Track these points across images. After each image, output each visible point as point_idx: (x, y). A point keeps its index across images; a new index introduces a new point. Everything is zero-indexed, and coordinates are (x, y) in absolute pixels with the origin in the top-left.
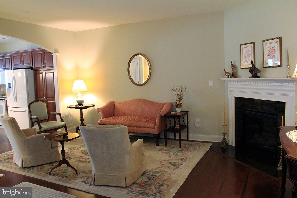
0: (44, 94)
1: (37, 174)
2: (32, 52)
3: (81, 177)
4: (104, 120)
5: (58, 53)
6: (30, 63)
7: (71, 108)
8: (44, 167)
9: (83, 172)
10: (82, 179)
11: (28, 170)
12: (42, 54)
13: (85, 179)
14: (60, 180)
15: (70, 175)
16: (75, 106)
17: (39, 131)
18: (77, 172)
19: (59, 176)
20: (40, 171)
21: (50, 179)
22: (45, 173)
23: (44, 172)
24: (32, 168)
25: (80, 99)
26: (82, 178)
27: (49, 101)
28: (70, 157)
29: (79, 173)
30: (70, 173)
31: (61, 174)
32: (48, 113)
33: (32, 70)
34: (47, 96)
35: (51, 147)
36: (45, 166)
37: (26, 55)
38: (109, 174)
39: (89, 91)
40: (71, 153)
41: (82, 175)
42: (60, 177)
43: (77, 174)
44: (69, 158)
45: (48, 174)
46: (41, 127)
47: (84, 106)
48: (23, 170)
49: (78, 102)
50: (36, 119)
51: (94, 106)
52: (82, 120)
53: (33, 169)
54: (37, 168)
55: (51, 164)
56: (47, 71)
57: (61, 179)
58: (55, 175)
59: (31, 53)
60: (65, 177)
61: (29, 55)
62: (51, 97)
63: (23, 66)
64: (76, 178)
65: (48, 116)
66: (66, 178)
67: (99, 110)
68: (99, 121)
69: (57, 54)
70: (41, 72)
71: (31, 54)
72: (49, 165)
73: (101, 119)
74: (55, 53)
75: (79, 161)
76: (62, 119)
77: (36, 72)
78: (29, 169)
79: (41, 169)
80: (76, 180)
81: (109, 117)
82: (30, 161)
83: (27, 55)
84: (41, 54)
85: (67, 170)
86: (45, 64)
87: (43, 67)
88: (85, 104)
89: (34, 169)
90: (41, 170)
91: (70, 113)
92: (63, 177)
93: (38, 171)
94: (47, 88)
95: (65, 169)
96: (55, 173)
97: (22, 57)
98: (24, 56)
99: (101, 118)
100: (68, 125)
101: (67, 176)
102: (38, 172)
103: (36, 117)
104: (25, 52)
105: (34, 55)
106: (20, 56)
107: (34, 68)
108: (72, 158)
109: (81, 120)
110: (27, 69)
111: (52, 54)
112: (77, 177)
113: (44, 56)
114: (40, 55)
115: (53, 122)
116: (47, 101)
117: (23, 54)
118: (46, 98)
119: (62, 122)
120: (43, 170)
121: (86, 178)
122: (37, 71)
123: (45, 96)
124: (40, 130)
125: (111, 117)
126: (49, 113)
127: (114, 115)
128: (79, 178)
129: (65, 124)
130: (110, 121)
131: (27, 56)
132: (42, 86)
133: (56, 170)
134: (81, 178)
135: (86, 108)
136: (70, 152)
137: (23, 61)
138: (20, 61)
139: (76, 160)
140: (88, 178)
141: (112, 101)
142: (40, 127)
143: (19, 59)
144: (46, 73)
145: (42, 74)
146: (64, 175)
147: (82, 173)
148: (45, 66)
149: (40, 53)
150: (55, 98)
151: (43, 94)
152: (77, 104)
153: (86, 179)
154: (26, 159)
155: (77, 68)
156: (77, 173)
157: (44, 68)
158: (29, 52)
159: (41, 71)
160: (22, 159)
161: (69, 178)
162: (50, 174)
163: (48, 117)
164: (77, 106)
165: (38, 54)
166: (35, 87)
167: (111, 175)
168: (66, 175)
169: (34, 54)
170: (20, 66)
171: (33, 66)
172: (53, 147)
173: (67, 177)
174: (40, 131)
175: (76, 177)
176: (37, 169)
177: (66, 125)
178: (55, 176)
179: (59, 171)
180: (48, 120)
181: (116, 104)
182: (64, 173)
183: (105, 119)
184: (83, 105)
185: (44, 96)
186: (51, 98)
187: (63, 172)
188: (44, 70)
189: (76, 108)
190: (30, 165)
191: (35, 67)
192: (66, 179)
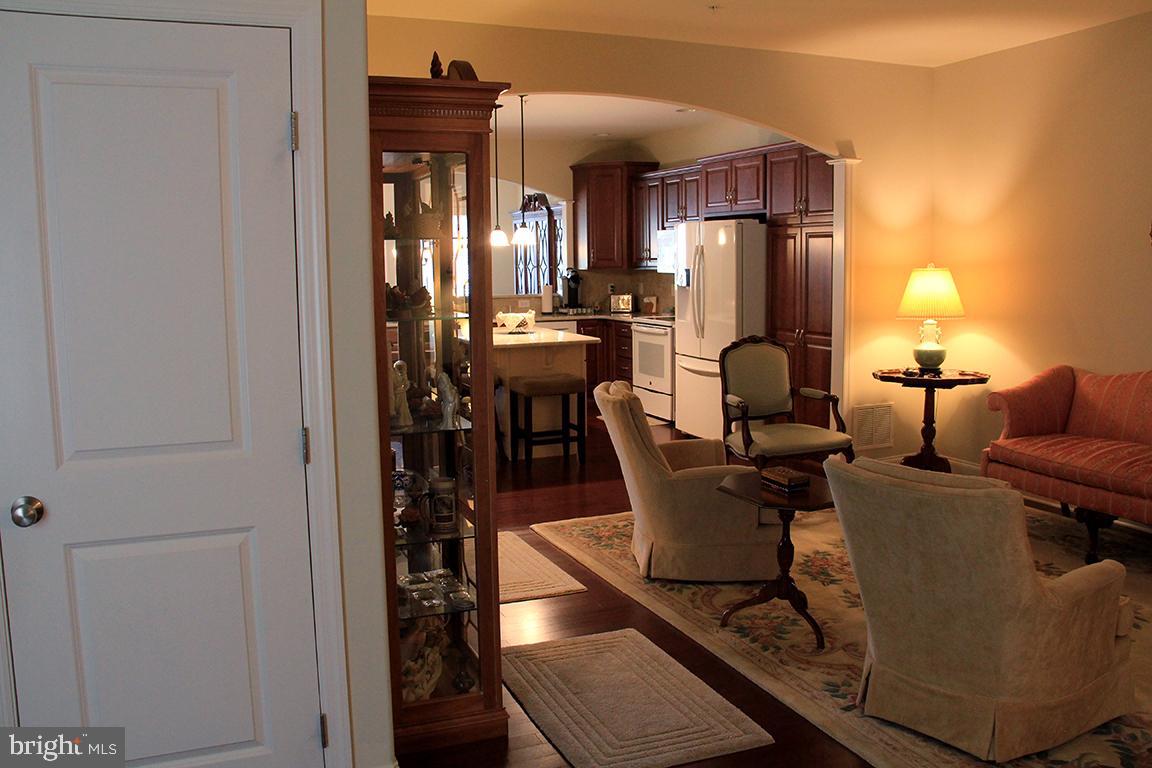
0: (798, 317)
1: (683, 614)
2: (765, 156)
3: (830, 666)
4: (1010, 448)
5: (855, 158)
6: (758, 198)
7: (884, 378)
8: (721, 590)
9: (847, 646)
10: (828, 674)
11: (664, 590)
12: (799, 163)
13: (837, 679)
14: (748, 655)
15: (792, 646)
16: (904, 373)
17: (744, 454)
18: (826, 639)
19: (754, 640)
20: (698, 602)
21: (717, 642)
22: (711, 614)
23: (711, 611)
24: (677, 586)
25: (929, 346)
26: (831, 671)
27: (811, 344)
28: (829, 575)
29: (832, 649)
30: (798, 639)
31: (765, 632)
32: (792, 390)
33: (760, 222)
34: (806, 325)
35: (756, 525)
36: (724, 588)
37: (745, 168)
38: (923, 685)
39: (969, 316)
40: (841, 558)
41: (841, 657)
42: (752, 645)
43: (823, 647)
44: (823, 577)
45: (719, 622)
46: (752, 441)
47: (943, 377)
48: (648, 586)
49: (921, 357)
50: (738, 407)
51: (983, 380)
52: (929, 430)
53: (680, 591)
54: (694, 588)
55: (748, 588)
56: (810, 230)
57: (754, 653)
58: (741, 630)
59: (761, 158)
60: (772, 649)
61: (753, 166)
62: (820, 330)
63: (735, 207)
64: (808, 663)
65: (790, 403)
66: (773, 653)
67: (997, 401)
68: (988, 449)
69: (849, 161)
70: (791, 231)
71: (758, 162)
72: (739, 587)
73: (1001, 441)
74: (842, 156)
75: (853, 599)
76: (842, 421)
77: (776, 231)
78: (669, 586)
79: (706, 598)
80: (804, 670)
81: (1040, 434)
82: (674, 559)
83: (749, 167)
84: (795, 161)
85: (794, 622)
86: (807, 201)
87: (801, 212)
88: (948, 370)
89: (685, 590)
90: (703, 602)
91: (886, 401)
92: (765, 649)
93: (692, 602)
94: (807, 294)
95: (787, 618)
96: (745, 623)
97: (734, 175)
98: (739, 172)
99: (1002, 437)
100: (860, 448)
101: (781, 646)
102: (690, 606)
103: (738, 399)
104: (744, 158)
105: (771, 167)
106: (726, 171)
107: (768, 215)
108: (833, 582)
109: (923, 431)
110: (742, 220)
111: (829, 162)
112: (818, 659)
113: (804, 171)
114: (792, 164)
115: (806, 429)
116: (805, 343)
117: (735, 164)
118: (804, 334)
119: (838, 430)
120: (711, 603)
121: (848, 675)
122: (780, 226)
123: (798, 323)
124: (747, 453)
125: (1044, 438)
126: (794, 392)
127: (1063, 431)
128: (820, 667)
129: (849, 441)
130: (1037, 453)
131: (748, 171)
132: (791, 285)
133: (755, 613)
134: (827, 670)
135: (949, 384)
136: (840, 555)
137: (736, 190)
138: (727, 190)
139: (846, 592)
140: (853, 675)
141: (1066, 367)
142: (748, 441)
143: (724, 183)
144: (810, 237)
145: (794, 238)
146: (768, 642)
147: (842, 651)
148: (807, 211)
149: (790, 161)
150: (830, 335)
151: (794, 318)
152: (915, 366)
153: (844, 677)
154: (663, 549)
155: (932, 218)
156: (821, 645)
157: (804, 216)
158: (756, 156)
159: (791, 226)
160: (650, 545)
161: (785, 658)
162: (724, 624)
163: (789, 406)
164: (912, 374)
165: (784, 162)
166: (770, 289)
167: (932, 692)
168: (779, 643)
169: (771, 162)
170: (723, 208)
171: (765, 207)
172: (765, 525)
173: (780, 649)
174: (747, 456)
175: (810, 659)
176: (693, 594)
177: (851, 445)
178: (738, 635)
179: (762, 618)
180: (790, 418)
181: (1082, 382)
182: (778, 632)
183: (1016, 443)
184: (938, 373)
185: (794, 325)
186: (819, 334)
187: (774, 628)
188: (801, 226)
189: (909, 380)
190: (672, 575)
191: (774, 212)
192: (771, 657)
